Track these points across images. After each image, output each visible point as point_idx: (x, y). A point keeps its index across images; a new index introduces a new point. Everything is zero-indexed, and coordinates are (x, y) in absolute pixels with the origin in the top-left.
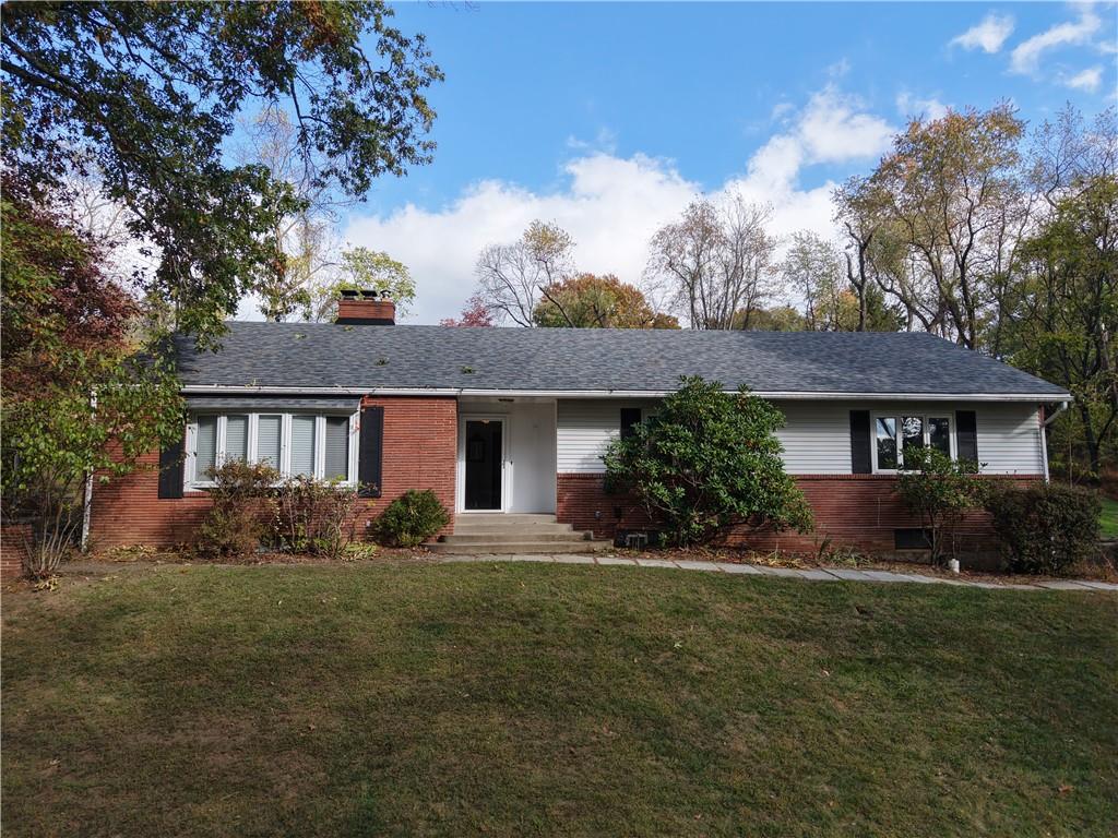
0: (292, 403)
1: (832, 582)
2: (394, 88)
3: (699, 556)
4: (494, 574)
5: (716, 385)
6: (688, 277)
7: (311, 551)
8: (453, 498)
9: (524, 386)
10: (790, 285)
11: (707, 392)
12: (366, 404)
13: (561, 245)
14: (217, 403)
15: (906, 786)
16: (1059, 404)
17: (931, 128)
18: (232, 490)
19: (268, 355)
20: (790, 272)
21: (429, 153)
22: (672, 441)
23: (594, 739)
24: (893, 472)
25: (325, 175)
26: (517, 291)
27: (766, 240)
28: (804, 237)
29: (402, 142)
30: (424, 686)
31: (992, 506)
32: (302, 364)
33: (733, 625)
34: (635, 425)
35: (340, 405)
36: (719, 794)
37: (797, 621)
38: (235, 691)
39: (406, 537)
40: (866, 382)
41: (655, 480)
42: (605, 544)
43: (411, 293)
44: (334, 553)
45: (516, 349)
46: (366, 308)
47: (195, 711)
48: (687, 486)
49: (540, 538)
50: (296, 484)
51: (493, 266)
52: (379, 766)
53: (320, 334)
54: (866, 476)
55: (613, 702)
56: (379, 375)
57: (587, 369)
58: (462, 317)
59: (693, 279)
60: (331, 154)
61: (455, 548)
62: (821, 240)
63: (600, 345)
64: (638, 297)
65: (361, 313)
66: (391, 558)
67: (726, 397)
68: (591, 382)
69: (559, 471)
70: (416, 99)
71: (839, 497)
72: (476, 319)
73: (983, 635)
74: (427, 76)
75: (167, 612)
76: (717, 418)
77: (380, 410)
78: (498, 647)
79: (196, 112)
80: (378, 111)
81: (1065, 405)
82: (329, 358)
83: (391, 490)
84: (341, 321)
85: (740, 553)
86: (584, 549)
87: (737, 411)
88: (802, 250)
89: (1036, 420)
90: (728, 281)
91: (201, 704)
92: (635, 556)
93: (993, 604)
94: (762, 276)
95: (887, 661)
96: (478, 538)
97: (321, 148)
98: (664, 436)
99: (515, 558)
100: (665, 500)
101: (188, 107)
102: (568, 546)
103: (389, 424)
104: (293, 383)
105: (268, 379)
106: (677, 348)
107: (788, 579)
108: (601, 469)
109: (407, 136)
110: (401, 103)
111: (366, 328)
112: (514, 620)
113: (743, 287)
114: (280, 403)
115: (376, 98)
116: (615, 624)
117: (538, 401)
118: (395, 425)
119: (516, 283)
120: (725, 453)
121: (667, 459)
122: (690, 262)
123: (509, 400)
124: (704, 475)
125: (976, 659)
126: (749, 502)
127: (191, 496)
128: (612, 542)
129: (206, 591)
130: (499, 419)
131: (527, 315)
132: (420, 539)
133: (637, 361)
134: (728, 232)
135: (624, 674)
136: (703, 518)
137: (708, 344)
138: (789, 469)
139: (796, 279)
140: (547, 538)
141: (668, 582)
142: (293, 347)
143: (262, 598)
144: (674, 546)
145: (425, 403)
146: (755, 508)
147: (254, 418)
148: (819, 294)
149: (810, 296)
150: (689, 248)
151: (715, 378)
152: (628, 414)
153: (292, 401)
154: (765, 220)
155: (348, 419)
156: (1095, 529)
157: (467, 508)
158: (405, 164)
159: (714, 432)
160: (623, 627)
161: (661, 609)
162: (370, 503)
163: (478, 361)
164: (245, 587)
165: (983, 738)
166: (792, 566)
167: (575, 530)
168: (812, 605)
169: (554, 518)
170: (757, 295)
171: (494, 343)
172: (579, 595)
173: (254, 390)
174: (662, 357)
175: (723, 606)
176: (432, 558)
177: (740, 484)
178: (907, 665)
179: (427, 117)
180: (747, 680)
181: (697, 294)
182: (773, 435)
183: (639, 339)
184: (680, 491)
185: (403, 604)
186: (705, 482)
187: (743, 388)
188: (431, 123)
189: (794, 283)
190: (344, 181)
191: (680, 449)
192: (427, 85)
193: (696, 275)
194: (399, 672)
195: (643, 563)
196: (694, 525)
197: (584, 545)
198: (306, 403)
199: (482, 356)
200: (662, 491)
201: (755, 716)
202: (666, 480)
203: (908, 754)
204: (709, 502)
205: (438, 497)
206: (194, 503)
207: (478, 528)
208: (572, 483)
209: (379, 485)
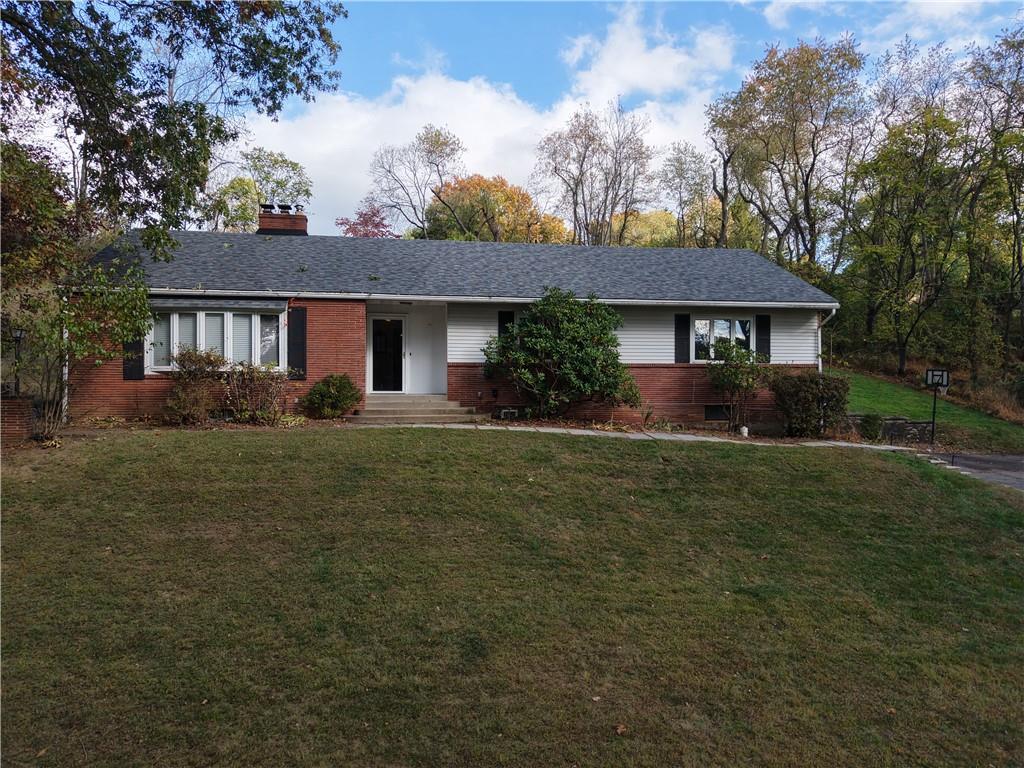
0: (232, 304)
1: (646, 441)
2: (302, 21)
3: (554, 424)
4: (400, 436)
5: (571, 294)
6: (571, 182)
7: (253, 420)
8: (364, 381)
9: (420, 292)
10: (664, 192)
11: (563, 300)
12: (292, 305)
13: (453, 150)
14: (170, 303)
15: (667, 556)
16: (829, 311)
17: (786, 56)
18: (190, 373)
19: (204, 263)
20: (666, 180)
21: (334, 81)
22: (536, 338)
23: (470, 533)
24: (704, 362)
25: (238, 94)
26: (410, 193)
27: (644, 149)
28: (682, 148)
29: (309, 71)
30: (353, 505)
31: (774, 387)
32: (235, 271)
33: (571, 467)
34: (508, 325)
35: (272, 305)
36: (548, 560)
37: (617, 466)
38: (221, 508)
39: (327, 411)
40: (688, 292)
41: (523, 367)
42: (484, 416)
43: (308, 193)
44: (272, 422)
45: (413, 259)
46: (281, 221)
47: (194, 520)
48: (547, 373)
49: (434, 412)
50: (240, 368)
51: (387, 167)
52: (328, 549)
53: (245, 243)
54: (685, 365)
55: (484, 513)
56: (301, 281)
57: (472, 278)
58: (357, 217)
59: (576, 185)
60: (243, 75)
61: (367, 419)
62: (696, 151)
63: (483, 257)
64: (526, 199)
65: (278, 225)
66: (316, 426)
67: (577, 304)
68: (475, 290)
69: (449, 361)
70: (323, 32)
71: (665, 380)
72: (370, 219)
73: (745, 474)
74: (332, 13)
75: (155, 461)
76: (570, 320)
77: (304, 310)
78: (405, 482)
79: (115, 30)
80: (288, 41)
81: (834, 311)
82: (257, 266)
83: (315, 374)
84: (260, 232)
85: (585, 422)
86: (468, 420)
87: (587, 314)
88: (678, 160)
89: (815, 323)
90: (607, 188)
91: (197, 517)
92: (507, 425)
93: (759, 455)
94: (639, 184)
95: (675, 490)
96: (385, 412)
97: (233, 69)
98: (530, 334)
99: (414, 426)
100: (530, 382)
101: (107, 26)
102: (455, 418)
103: (312, 321)
104: (231, 287)
105: (210, 283)
106: (545, 261)
107: (616, 439)
108: (481, 358)
109: (314, 65)
110: (309, 35)
111: (283, 237)
112: (415, 465)
113: (621, 192)
114: (222, 303)
115: (286, 29)
116: (488, 467)
117: (431, 304)
118: (315, 322)
119: (409, 184)
120: (575, 347)
121: (533, 352)
122: (574, 168)
123: (409, 303)
124: (559, 365)
125: (736, 489)
126: (592, 385)
127: (151, 378)
128: (490, 414)
129: (179, 447)
130: (402, 318)
131: (420, 215)
132: (339, 412)
133: (512, 272)
134: (610, 141)
135: (493, 497)
136: (557, 396)
137: (571, 258)
138: (624, 360)
139: (670, 187)
140: (440, 412)
141: (529, 440)
142: (224, 255)
143: (224, 452)
144: (537, 418)
145: (341, 305)
146: (597, 388)
147: (201, 316)
148: (691, 202)
149: (682, 203)
150: (574, 154)
151: (572, 287)
152: (504, 316)
153: (232, 302)
154: (642, 132)
155: (278, 317)
156: (843, 404)
157: (374, 389)
158: (313, 90)
159: (568, 330)
160: (493, 469)
161: (522, 457)
162: (298, 384)
163: (381, 270)
164: (210, 445)
165: (725, 533)
166: (621, 431)
167: (462, 406)
168: (629, 455)
169: (446, 397)
170: (634, 201)
171: (395, 254)
172: (462, 450)
173: (200, 292)
174: (533, 269)
175: (567, 456)
176: (350, 425)
177: (586, 371)
178: (688, 493)
179: (334, 49)
180: (576, 500)
181: (580, 199)
182: (614, 333)
183: (515, 253)
184: (541, 375)
185: (332, 455)
186: (559, 368)
187: (592, 297)
188: (336, 55)
189: (669, 191)
190: (256, 102)
191: (541, 344)
192: (333, 21)
193: (579, 182)
194: (335, 497)
195: (511, 428)
196: (551, 401)
197: (468, 417)
198: (243, 304)
199: (386, 265)
200: (528, 375)
201: (578, 521)
202: (532, 368)
203: (673, 541)
204: (563, 384)
205: (353, 381)
206: (154, 384)
207: (384, 404)
208: (460, 370)
209: (305, 370)
